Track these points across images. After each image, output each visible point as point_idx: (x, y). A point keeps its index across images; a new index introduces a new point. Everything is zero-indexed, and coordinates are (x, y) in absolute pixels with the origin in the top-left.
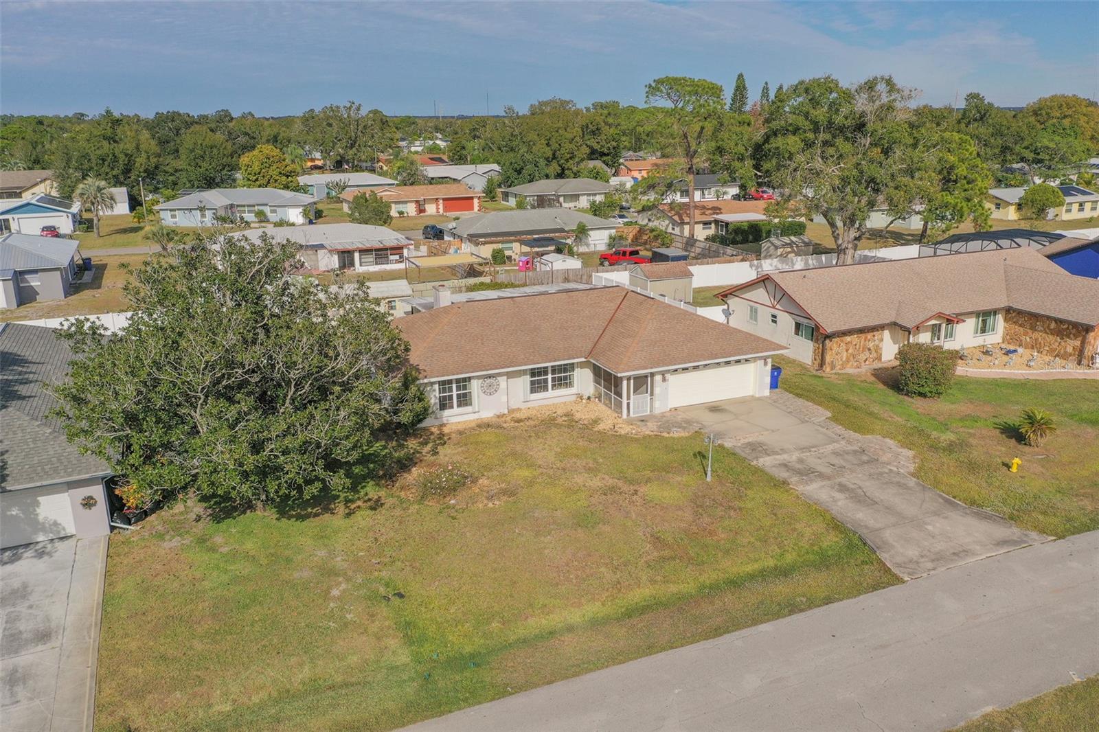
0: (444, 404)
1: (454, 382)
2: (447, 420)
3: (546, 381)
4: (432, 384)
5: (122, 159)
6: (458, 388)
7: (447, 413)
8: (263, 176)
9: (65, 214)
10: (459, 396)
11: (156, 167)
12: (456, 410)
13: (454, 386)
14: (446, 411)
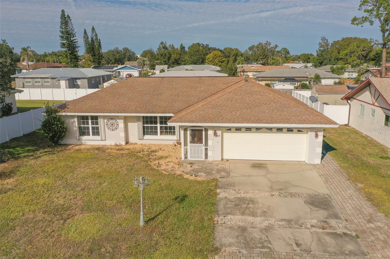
0: (83, 132)
1: (90, 118)
2: (85, 142)
3: (156, 128)
4: (73, 117)
5: (168, 55)
6: (93, 123)
7: (85, 138)
8: (213, 62)
9: (137, 70)
10: (93, 128)
11: (179, 59)
12: (91, 137)
13: (90, 121)
14: (85, 136)
